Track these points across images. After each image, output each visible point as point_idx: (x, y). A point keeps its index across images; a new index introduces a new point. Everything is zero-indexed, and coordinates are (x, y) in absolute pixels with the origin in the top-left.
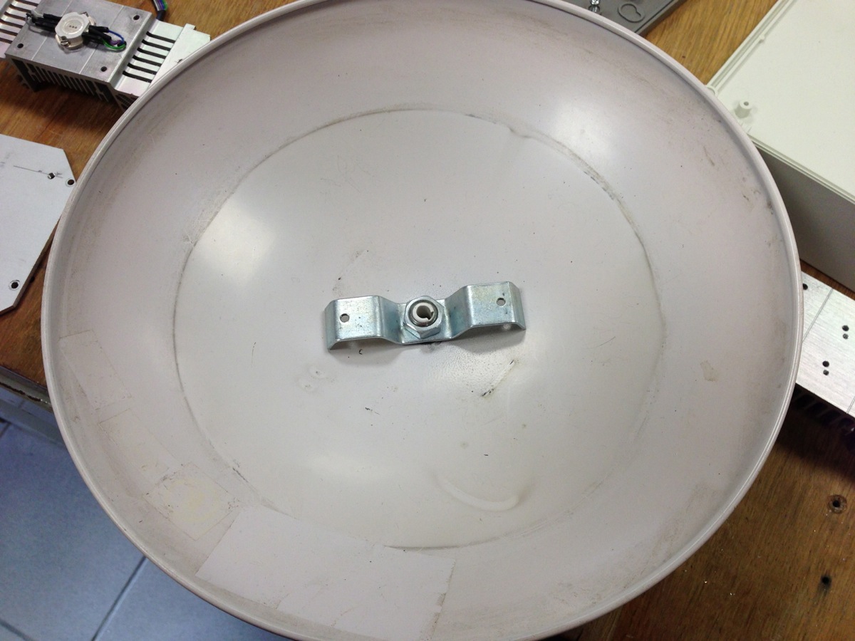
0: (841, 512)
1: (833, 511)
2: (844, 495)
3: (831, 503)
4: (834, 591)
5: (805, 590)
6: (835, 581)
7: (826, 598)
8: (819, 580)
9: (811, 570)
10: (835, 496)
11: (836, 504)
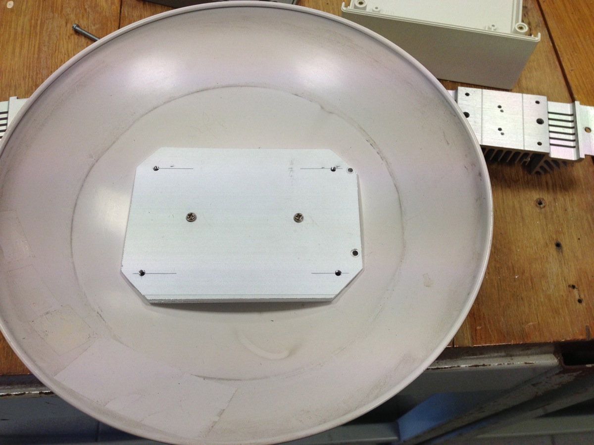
0: (544, 207)
1: (541, 208)
2: (541, 197)
3: (537, 204)
4: (565, 248)
5: (551, 256)
6: (563, 244)
7: (564, 254)
8: (554, 247)
9: (548, 243)
10: (537, 200)
11: (540, 203)
